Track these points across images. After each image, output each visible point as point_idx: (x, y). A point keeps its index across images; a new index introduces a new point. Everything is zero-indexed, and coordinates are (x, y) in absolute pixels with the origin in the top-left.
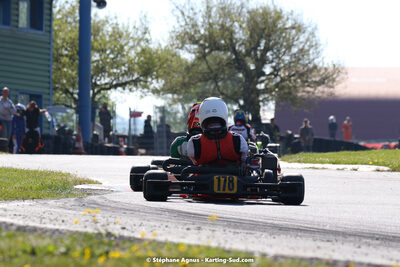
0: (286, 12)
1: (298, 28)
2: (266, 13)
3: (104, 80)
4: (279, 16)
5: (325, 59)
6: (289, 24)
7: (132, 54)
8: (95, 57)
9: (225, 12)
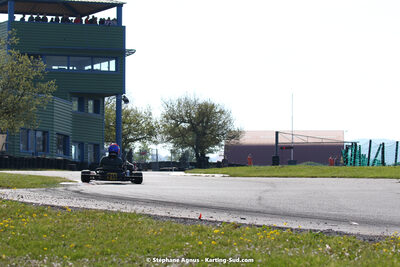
0: (216, 104)
1: (222, 112)
2: (206, 105)
3: (131, 137)
4: (213, 106)
5: (235, 126)
6: (217, 110)
7: (144, 125)
8: (126, 126)
9: (187, 104)
